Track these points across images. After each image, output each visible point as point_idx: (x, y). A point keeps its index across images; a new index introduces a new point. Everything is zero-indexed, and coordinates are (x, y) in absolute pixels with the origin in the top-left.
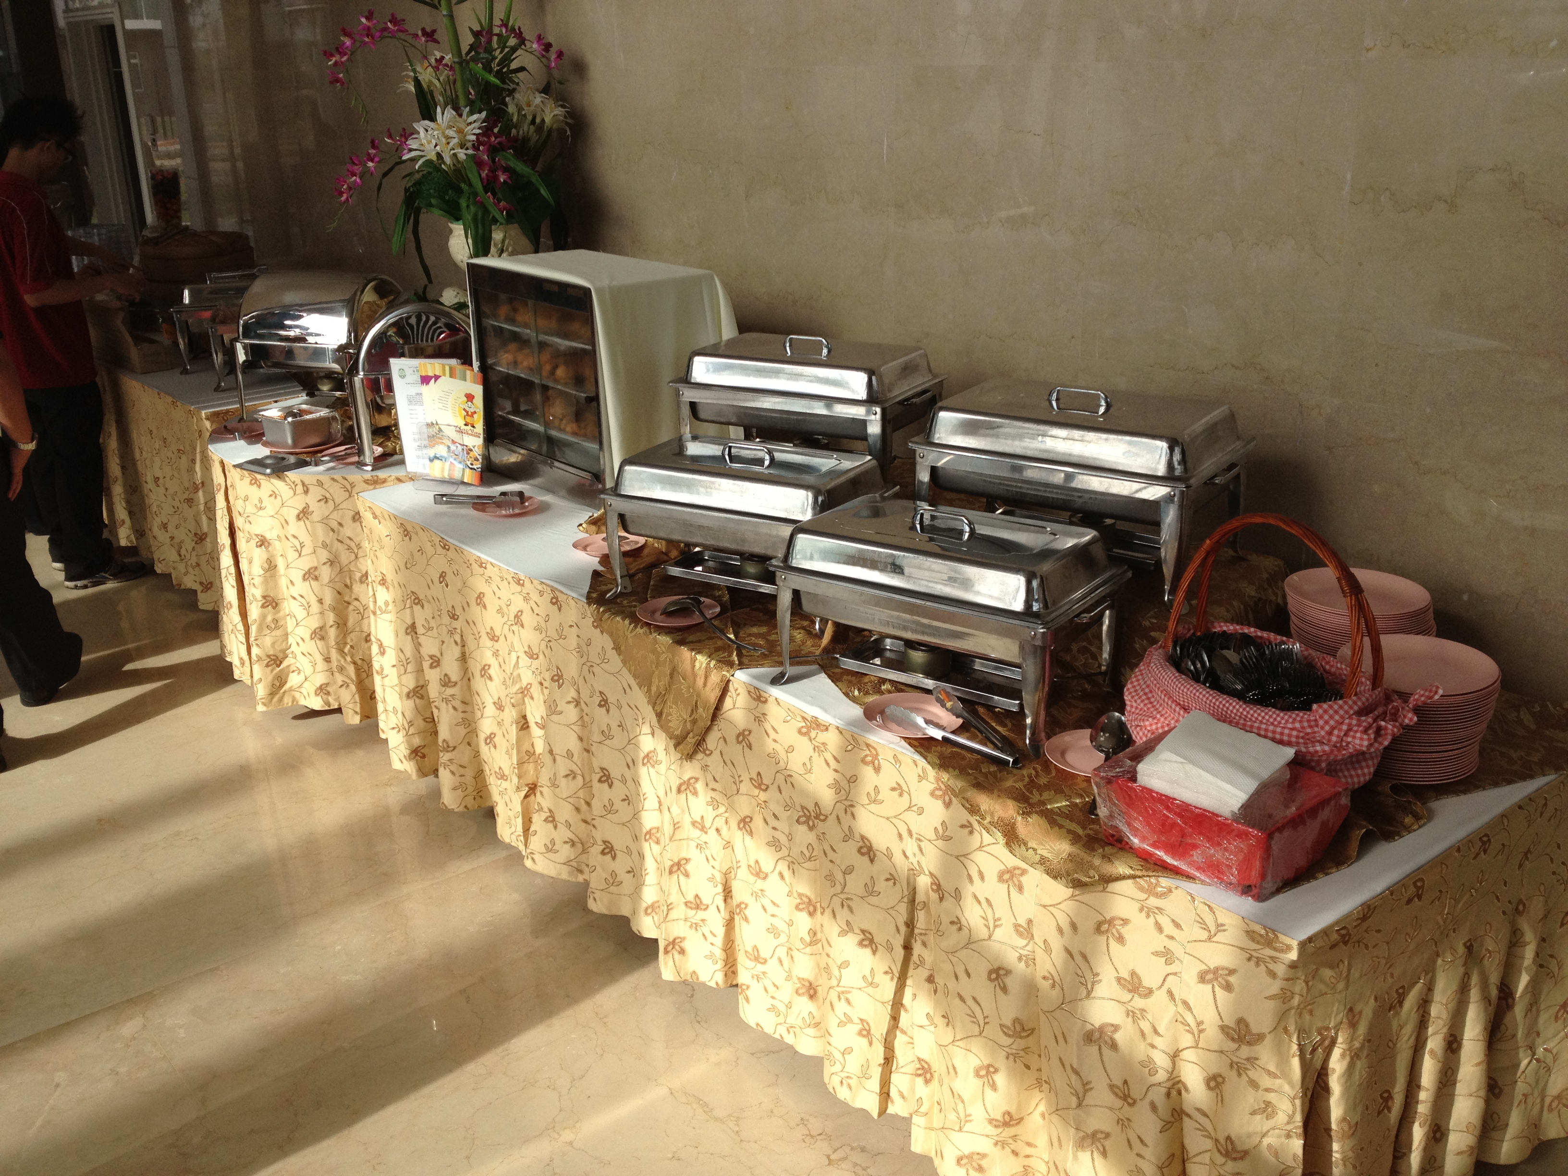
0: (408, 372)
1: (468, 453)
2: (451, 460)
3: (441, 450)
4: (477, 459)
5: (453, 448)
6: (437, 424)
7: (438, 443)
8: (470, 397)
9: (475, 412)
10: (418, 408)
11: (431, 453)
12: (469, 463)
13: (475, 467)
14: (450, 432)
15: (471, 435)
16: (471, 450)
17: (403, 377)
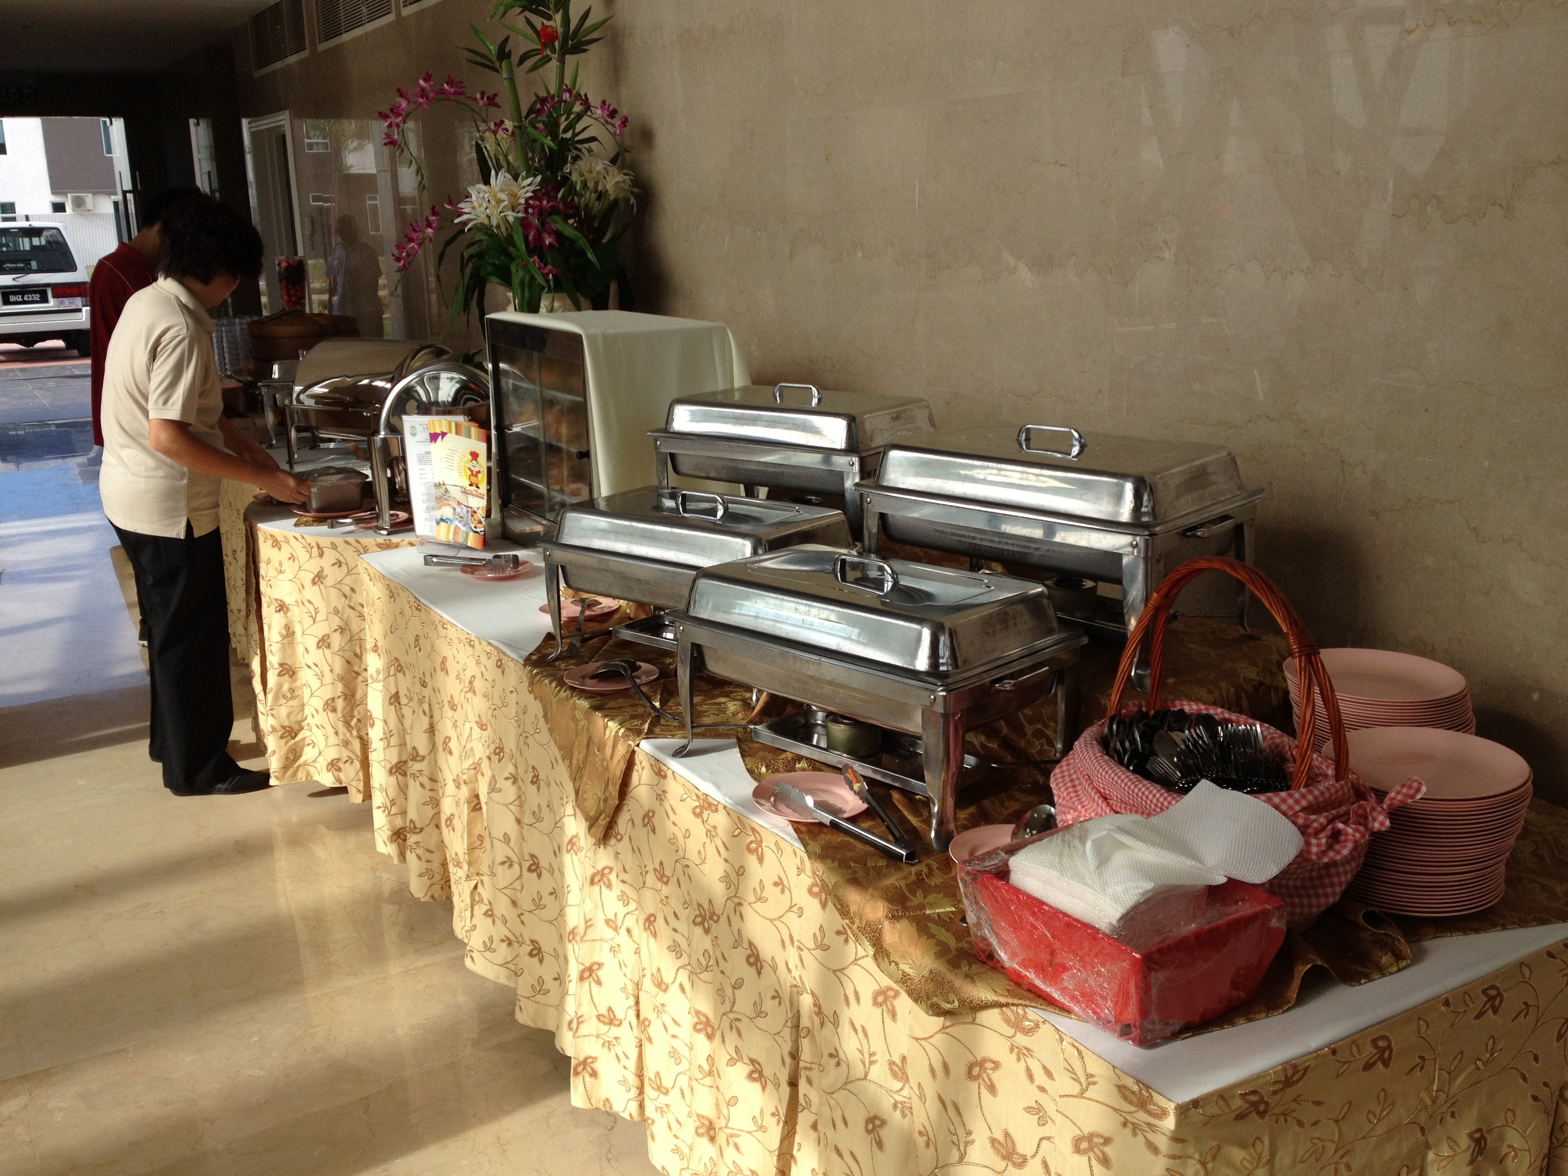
0: (419, 429)
1: (472, 516)
2: (457, 523)
3: (447, 512)
4: (480, 522)
5: (458, 510)
6: (444, 484)
7: (444, 505)
8: (474, 456)
9: (479, 472)
10: (427, 467)
11: (438, 514)
12: (473, 526)
13: (478, 530)
14: (455, 493)
15: (475, 496)
16: (475, 512)
17: (414, 434)
